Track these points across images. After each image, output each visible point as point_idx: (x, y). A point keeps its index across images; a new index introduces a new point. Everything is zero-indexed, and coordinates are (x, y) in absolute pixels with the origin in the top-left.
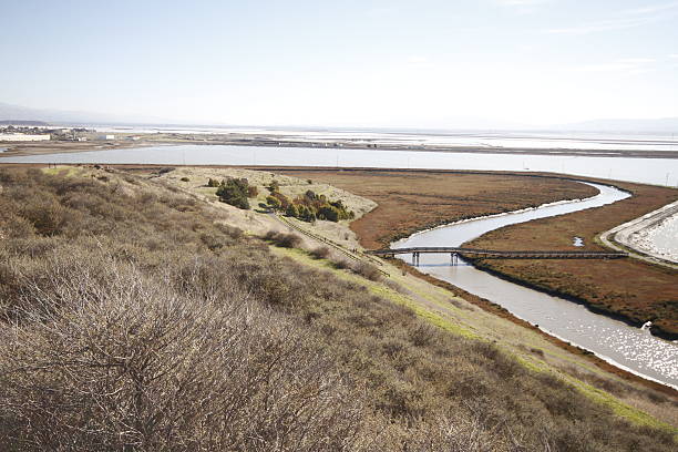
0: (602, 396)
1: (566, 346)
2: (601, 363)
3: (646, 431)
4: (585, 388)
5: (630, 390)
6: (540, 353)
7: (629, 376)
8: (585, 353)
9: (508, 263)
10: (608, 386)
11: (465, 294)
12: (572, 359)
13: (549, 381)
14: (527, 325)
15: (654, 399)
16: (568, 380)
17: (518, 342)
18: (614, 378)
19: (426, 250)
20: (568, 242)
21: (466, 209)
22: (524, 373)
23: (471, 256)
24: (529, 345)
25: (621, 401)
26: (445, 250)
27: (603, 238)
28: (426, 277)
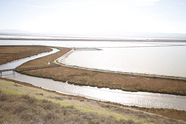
0: (58, 102)
1: (49, 91)
2: (58, 93)
3: (68, 107)
4: (54, 101)
5: (64, 98)
6: (42, 94)
7: (64, 95)
8: (54, 92)
9: (31, 71)
10: (59, 99)
11: (19, 82)
12: (50, 94)
13: (44, 101)
14: (38, 88)
15: (70, 99)
16: (49, 100)
17: (35, 93)
18: (61, 96)
19: (4, 71)
20: (46, 63)
21: (16, 57)
22: (37, 101)
23: (20, 70)
24: (39, 93)
25: (62, 101)
26: (10, 70)
27: (55, 61)
28: (5, 79)
